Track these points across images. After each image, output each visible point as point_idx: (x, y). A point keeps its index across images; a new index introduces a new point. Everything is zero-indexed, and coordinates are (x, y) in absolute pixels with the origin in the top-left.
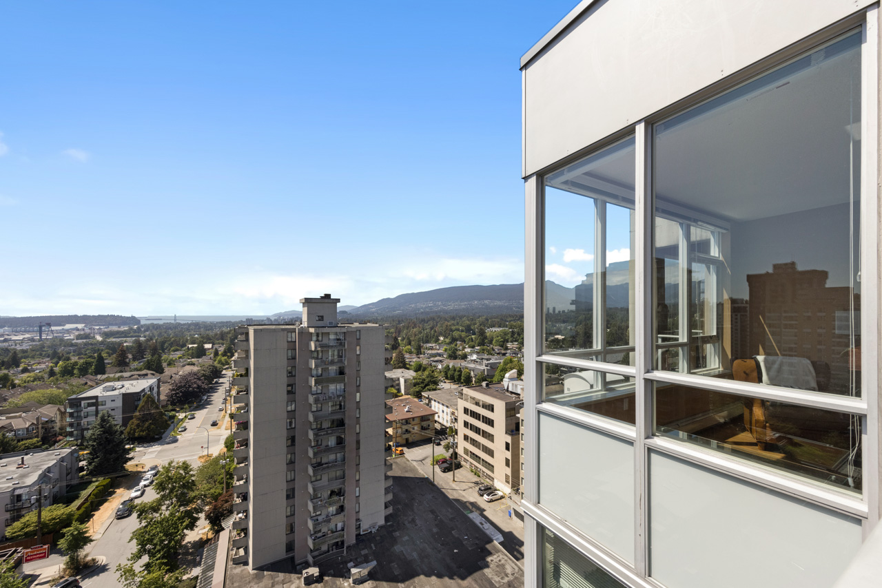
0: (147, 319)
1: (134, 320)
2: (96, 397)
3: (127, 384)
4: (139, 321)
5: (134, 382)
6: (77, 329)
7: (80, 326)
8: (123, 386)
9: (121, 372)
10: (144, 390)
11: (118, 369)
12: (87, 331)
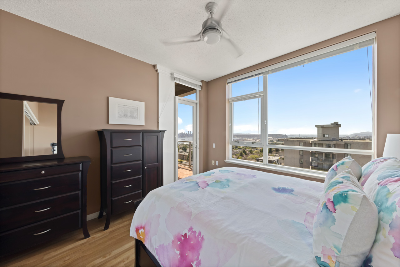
0: (290, 136)
1: (285, 136)
2: (262, 160)
3: (271, 157)
4: (287, 136)
5: (273, 157)
6: (270, 138)
7: (271, 138)
8: (270, 158)
9: (276, 153)
10: (275, 160)
11: (275, 152)
12: (273, 139)
